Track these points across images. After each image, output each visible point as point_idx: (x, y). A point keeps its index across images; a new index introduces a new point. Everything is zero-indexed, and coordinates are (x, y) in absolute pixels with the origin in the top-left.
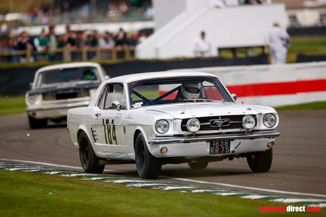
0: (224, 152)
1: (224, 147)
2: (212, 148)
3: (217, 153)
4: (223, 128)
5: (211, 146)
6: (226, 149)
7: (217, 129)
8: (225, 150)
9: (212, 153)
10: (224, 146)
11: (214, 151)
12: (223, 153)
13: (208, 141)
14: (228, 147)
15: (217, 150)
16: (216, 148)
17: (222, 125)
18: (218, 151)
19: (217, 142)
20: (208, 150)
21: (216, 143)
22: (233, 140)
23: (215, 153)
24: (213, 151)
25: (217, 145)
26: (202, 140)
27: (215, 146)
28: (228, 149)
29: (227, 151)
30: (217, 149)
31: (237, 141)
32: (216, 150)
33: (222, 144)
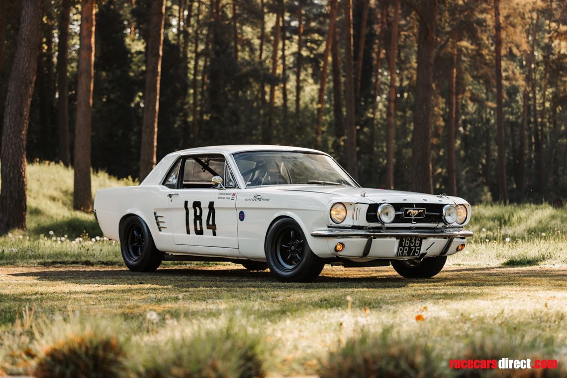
0: (413, 255)
1: (414, 248)
2: (400, 248)
3: (405, 256)
4: (417, 221)
5: (400, 245)
7: (410, 221)
8: (415, 252)
9: (400, 256)
10: (415, 246)
11: (402, 253)
13: (398, 237)
14: (419, 248)
15: (406, 252)
16: (406, 248)
19: (408, 240)
20: (395, 251)
21: (407, 241)
22: (425, 238)
23: (402, 256)
24: (401, 252)
25: (407, 243)
26: (391, 236)
27: (405, 246)
28: (418, 251)
29: (417, 253)
30: (406, 249)
31: (431, 240)
32: (405, 251)
33: (412, 244)
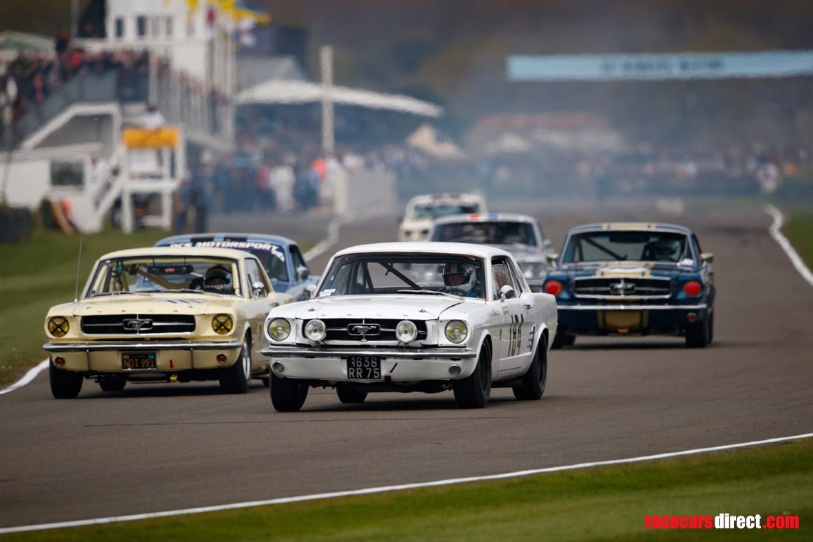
0: (372, 377)
1: (370, 369)
2: (350, 369)
3: (359, 377)
4: (368, 338)
5: (349, 365)
6: (375, 372)
7: (359, 338)
8: (372, 373)
9: (352, 377)
10: (370, 366)
11: (355, 374)
12: (370, 378)
13: (343, 357)
14: (378, 369)
15: (360, 373)
16: (358, 369)
17: (367, 333)
18: (362, 374)
19: (359, 360)
20: (345, 372)
21: (357, 362)
22: (385, 359)
23: (356, 377)
24: (352, 373)
25: (359, 364)
26: (332, 356)
27: (356, 367)
28: (378, 373)
29: (376, 375)
30: (359, 371)
31: (391, 361)
32: (358, 373)
33: (367, 364)
